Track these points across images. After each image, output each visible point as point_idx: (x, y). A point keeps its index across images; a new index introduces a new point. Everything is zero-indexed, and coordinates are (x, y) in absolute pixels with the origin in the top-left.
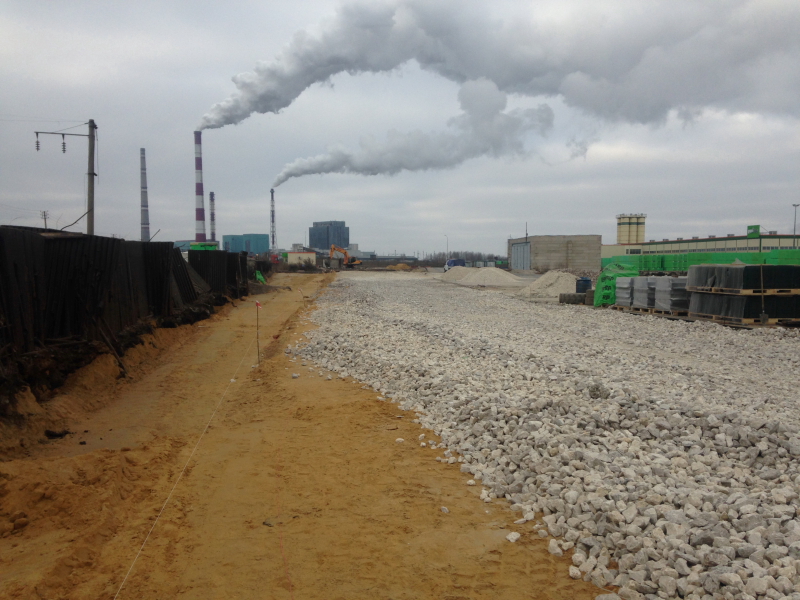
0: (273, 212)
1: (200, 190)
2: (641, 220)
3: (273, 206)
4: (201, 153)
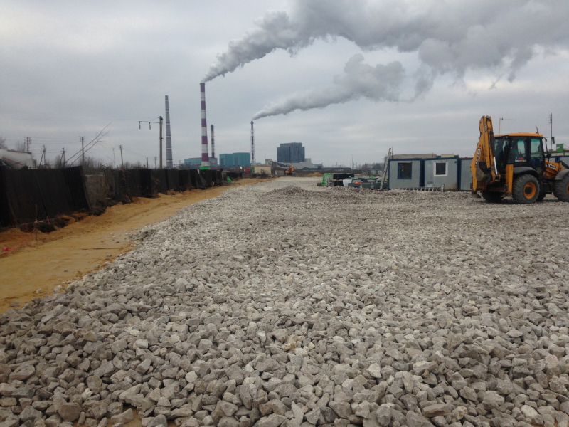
0: (253, 137)
1: (204, 123)
3: (252, 133)
4: (204, 98)
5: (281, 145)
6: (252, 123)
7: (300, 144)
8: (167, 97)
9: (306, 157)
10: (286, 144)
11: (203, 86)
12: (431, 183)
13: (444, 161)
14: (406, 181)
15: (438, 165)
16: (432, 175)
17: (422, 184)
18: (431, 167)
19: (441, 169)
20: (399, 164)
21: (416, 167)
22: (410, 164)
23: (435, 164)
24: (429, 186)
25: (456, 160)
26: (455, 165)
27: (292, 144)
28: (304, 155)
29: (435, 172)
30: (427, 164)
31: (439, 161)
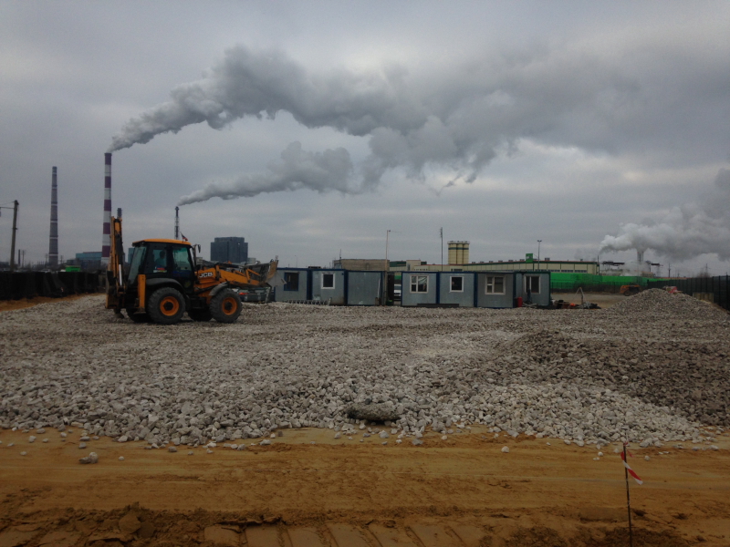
0: (177, 227)
1: (108, 206)
2: (466, 246)
3: (177, 222)
4: (110, 173)
5: (217, 239)
6: (177, 209)
7: (242, 239)
8: (55, 169)
9: (249, 256)
10: (222, 239)
11: (108, 158)
12: (319, 295)
13: (331, 273)
14: (294, 293)
15: (325, 276)
16: (319, 286)
17: (310, 296)
18: (319, 278)
19: (328, 281)
20: (286, 273)
21: (303, 277)
22: (297, 274)
23: (322, 275)
24: (316, 299)
25: (343, 272)
26: (343, 277)
27: (231, 239)
28: (246, 254)
29: (322, 285)
30: (315, 275)
31: (326, 273)
